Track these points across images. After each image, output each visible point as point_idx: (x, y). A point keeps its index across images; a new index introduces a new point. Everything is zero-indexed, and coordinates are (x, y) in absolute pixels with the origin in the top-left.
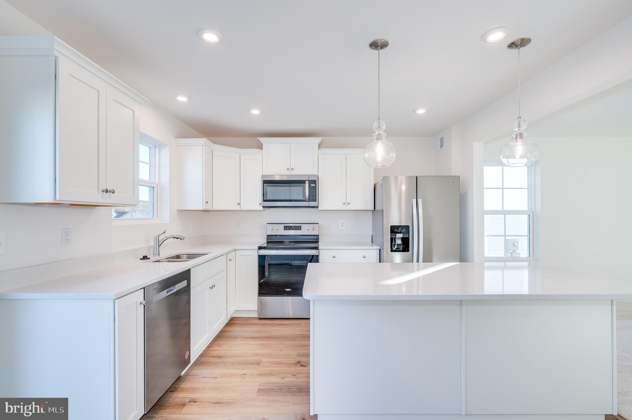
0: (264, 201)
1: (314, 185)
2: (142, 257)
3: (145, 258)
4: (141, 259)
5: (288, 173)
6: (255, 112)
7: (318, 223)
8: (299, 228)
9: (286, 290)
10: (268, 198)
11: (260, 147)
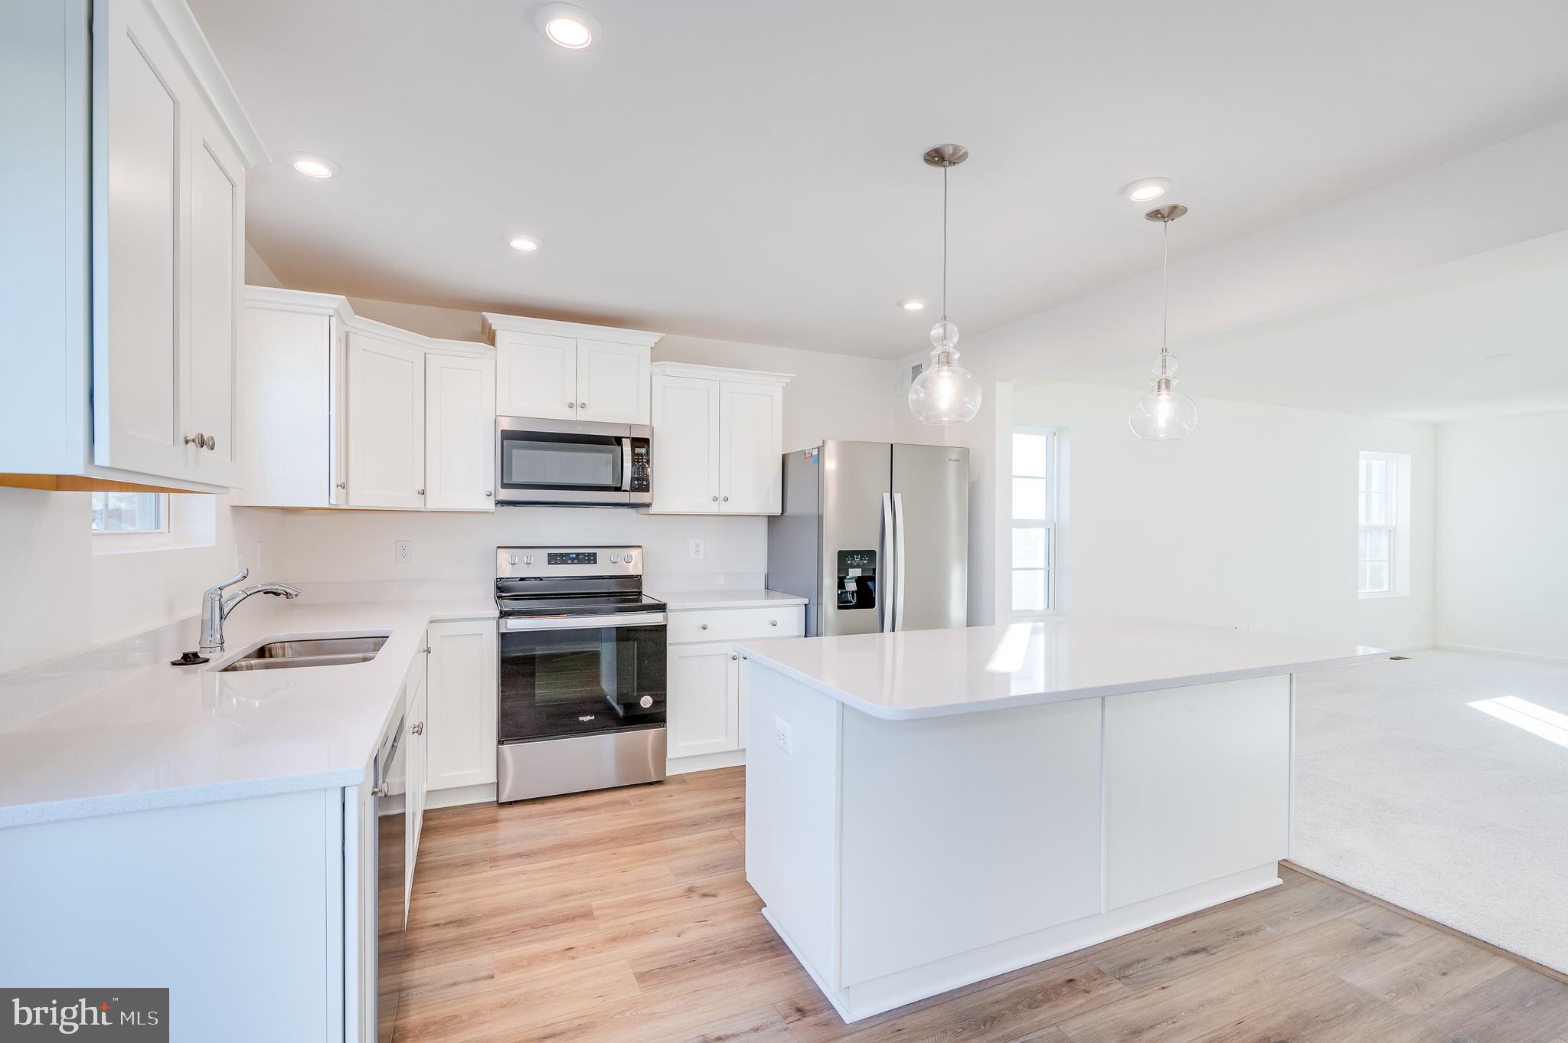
0: (504, 486)
1: (643, 451)
2: (179, 657)
3: (190, 659)
4: (174, 664)
5: (569, 415)
6: (524, 244)
7: (640, 547)
8: (591, 559)
9: (581, 719)
10: (516, 479)
11: (490, 337)
